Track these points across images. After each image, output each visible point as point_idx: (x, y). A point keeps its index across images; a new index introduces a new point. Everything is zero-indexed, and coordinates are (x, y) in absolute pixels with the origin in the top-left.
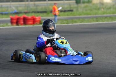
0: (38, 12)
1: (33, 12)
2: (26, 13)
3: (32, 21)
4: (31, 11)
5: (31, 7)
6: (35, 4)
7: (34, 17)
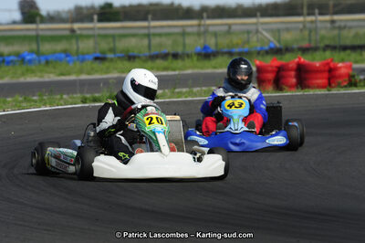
0: (345, 48)
1: (327, 47)
2: (304, 50)
3: (326, 75)
4: (322, 45)
5: (323, 32)
6: (333, 22)
7: (332, 65)
